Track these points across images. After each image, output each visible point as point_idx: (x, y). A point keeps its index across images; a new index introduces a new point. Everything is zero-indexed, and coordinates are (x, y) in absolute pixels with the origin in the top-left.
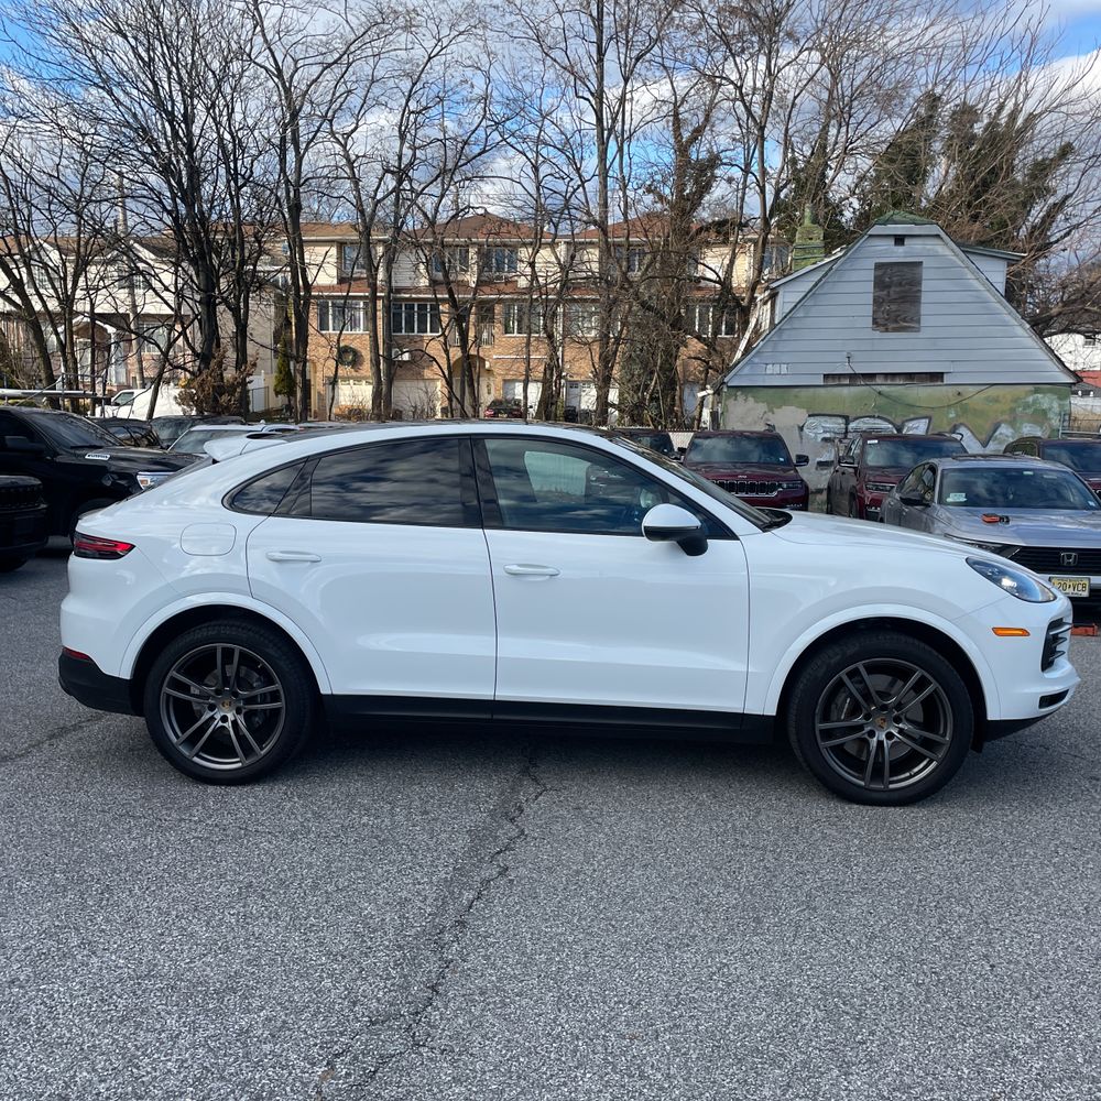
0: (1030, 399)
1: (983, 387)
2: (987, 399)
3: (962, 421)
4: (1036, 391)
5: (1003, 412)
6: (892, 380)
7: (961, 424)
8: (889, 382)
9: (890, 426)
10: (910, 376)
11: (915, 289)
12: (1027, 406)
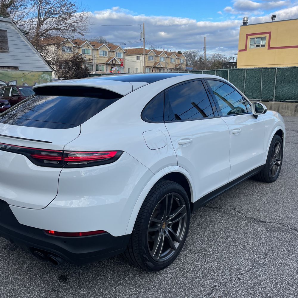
0: (43, 76)
1: (30, 72)
2: (32, 75)
3: (25, 82)
4: (44, 73)
5: (36, 80)
6: (4, 69)
7: (25, 83)
8: (2, 69)
9: (5, 84)
10: (9, 67)
11: (6, 39)
12: (42, 78)
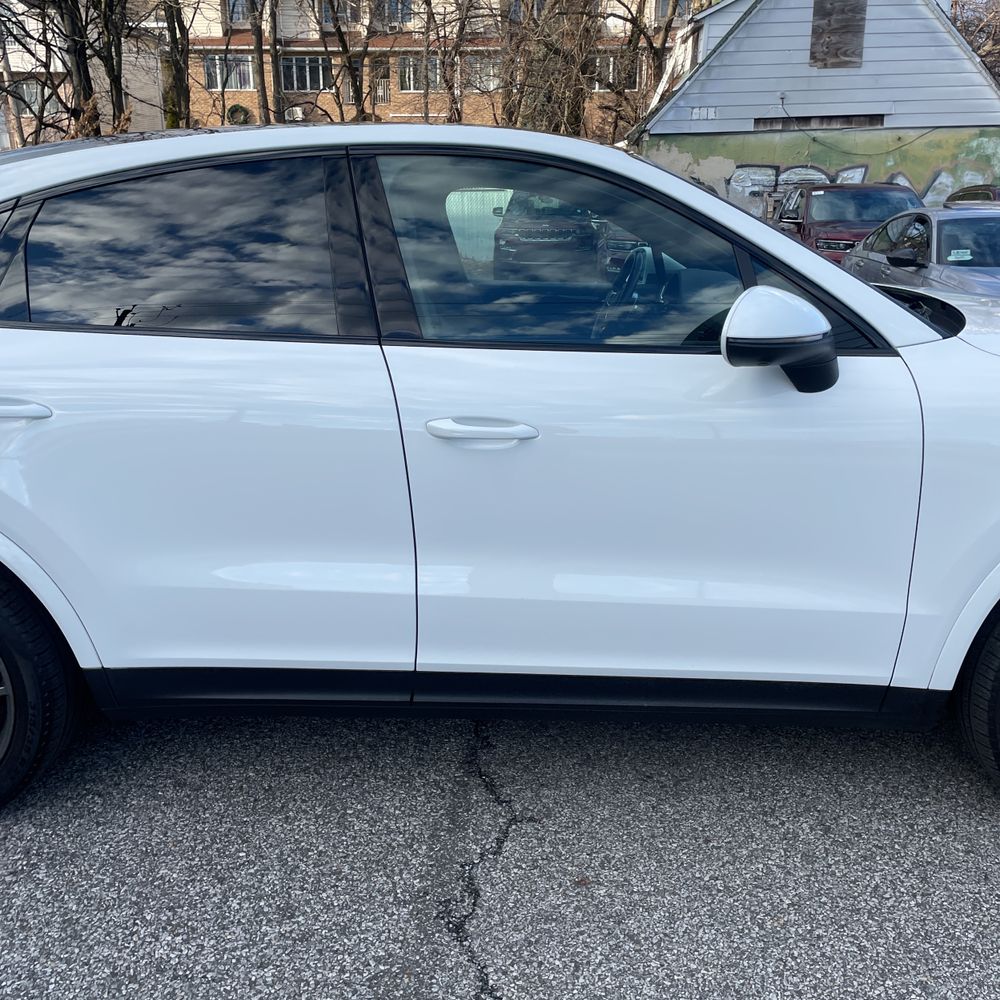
0: (974, 144)
1: (928, 130)
2: (929, 145)
3: (900, 169)
4: (981, 135)
5: (945, 159)
6: (829, 124)
7: (899, 173)
8: (824, 127)
9: (824, 177)
10: (847, 119)
11: (858, 17)
12: (970, 151)
